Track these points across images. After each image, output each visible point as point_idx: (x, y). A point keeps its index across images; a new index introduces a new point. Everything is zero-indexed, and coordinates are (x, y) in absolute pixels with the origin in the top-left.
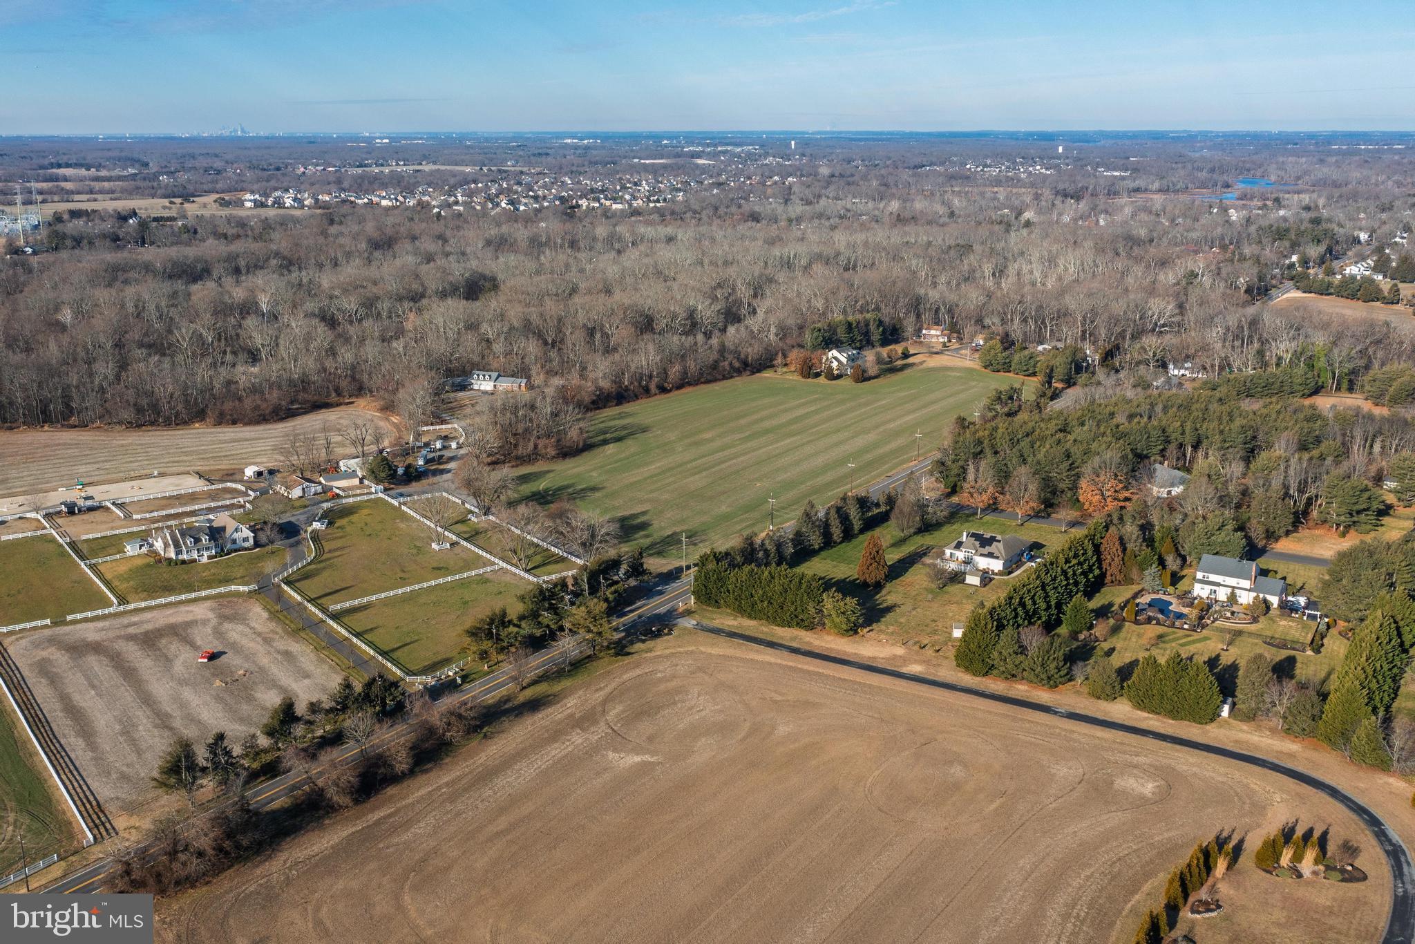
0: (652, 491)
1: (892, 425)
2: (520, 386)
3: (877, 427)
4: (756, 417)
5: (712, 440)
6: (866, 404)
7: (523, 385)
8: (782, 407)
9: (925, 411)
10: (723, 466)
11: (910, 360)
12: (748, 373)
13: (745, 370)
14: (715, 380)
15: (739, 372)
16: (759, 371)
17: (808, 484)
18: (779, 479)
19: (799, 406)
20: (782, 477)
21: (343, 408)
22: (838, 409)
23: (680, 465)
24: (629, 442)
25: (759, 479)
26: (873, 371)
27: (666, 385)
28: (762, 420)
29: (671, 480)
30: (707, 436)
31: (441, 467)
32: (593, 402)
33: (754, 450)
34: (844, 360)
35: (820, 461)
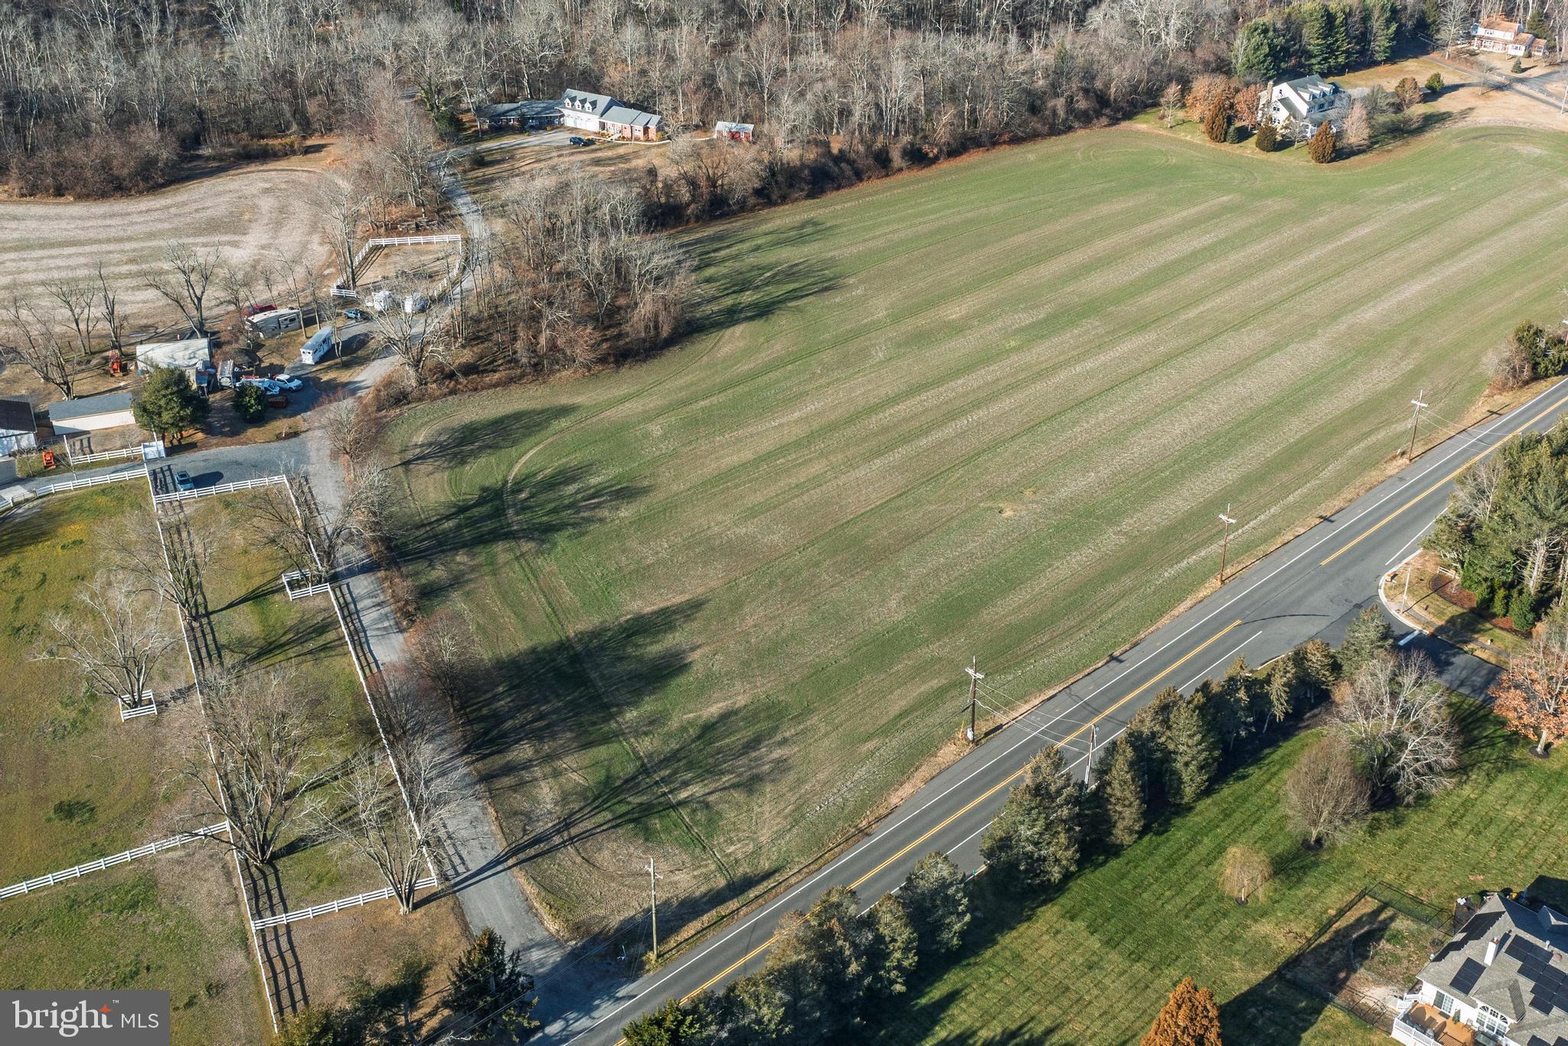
0: (752, 513)
1: (1368, 314)
2: (646, 130)
3: (1334, 317)
4: (1078, 257)
5: (957, 329)
6: (1328, 235)
7: (652, 127)
8: (1142, 230)
9: (1452, 268)
10: (949, 431)
11: (1443, 104)
12: (1104, 121)
13: (1098, 114)
14: (1034, 136)
15: (1086, 119)
16: (1129, 116)
17: (1127, 524)
18: (1064, 493)
19: (1185, 226)
20: (1074, 485)
22: (1258, 249)
23: (851, 420)
24: (782, 321)
25: (1012, 493)
26: (1355, 131)
27: (926, 148)
28: (1087, 268)
29: (816, 468)
30: (954, 312)
32: (758, 192)
33: (1040, 375)
34: (1303, 108)
35: (1175, 430)
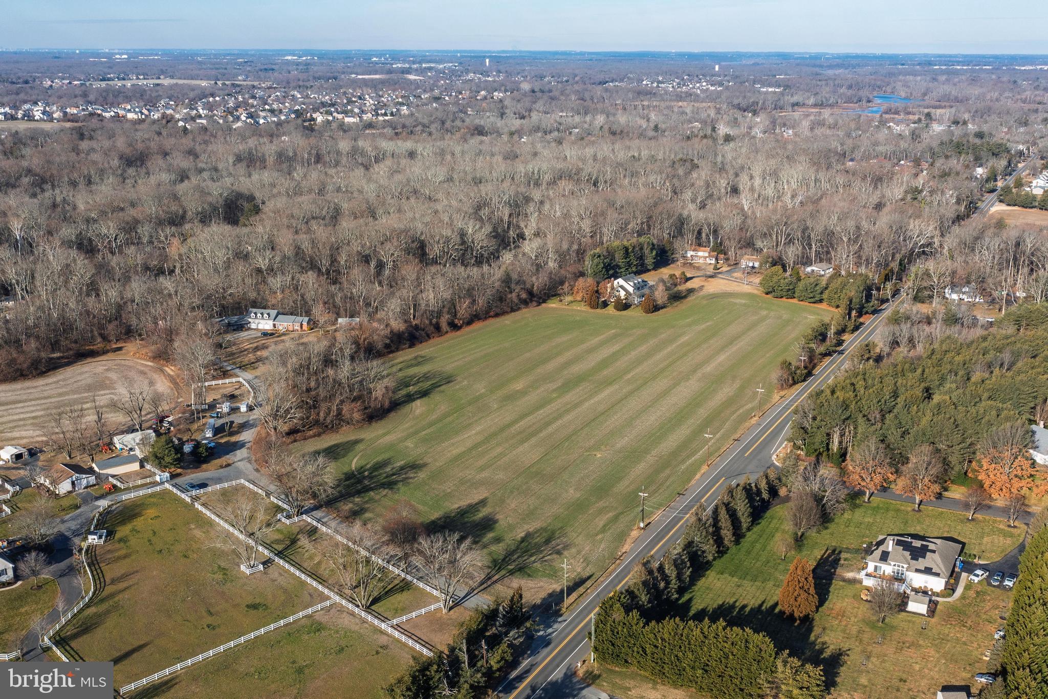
0: (482, 469)
1: (708, 369)
2: (301, 325)
3: (694, 371)
4: (561, 360)
5: (523, 393)
6: (671, 341)
7: (305, 324)
8: (584, 346)
9: (734, 349)
10: (550, 429)
11: (689, 285)
12: (535, 304)
13: (531, 301)
14: (504, 313)
15: (526, 303)
16: (544, 301)
17: (654, 453)
18: (619, 446)
19: (601, 344)
20: (622, 442)
21: (110, 356)
22: (643, 348)
23: (502, 430)
24: (436, 397)
25: (597, 447)
26: (662, 297)
27: (456, 321)
28: (568, 364)
29: (499, 450)
30: (519, 385)
31: (234, 439)
32: (387, 346)
33: (576, 406)
34: (631, 289)
35: (652, 419)
